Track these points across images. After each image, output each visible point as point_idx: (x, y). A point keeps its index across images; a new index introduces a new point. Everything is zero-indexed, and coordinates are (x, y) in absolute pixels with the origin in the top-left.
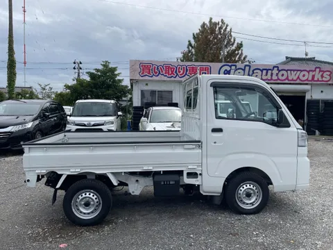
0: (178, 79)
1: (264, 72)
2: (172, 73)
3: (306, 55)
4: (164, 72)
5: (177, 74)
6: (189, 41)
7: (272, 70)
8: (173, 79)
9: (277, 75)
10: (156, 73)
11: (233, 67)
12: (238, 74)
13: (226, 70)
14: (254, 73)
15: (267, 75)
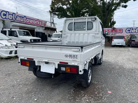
1: (21, 18)
3: (17, 13)
7: (24, 18)
9: (26, 20)
11: (7, 13)
12: (10, 17)
13: (4, 14)
14: (17, 18)
15: (22, 19)
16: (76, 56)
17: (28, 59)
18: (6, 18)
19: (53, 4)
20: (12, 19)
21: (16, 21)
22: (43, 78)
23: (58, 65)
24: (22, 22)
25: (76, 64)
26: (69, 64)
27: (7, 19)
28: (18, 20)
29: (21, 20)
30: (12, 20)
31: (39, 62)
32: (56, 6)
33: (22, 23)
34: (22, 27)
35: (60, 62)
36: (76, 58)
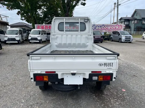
16: (111, 64)
17: (46, 72)
22: (67, 91)
23: (90, 75)
25: (111, 72)
26: (102, 72)
31: (63, 74)
35: (92, 72)
36: (111, 66)
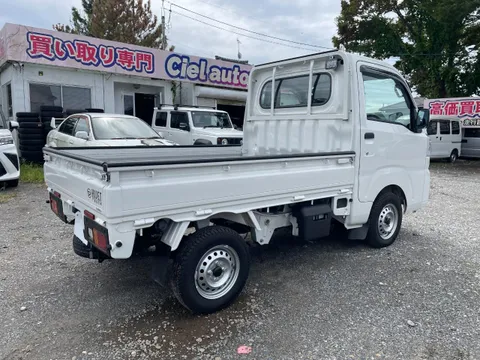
0: (100, 68)
1: (224, 71)
2: (91, 57)
3: (239, 56)
4: (76, 54)
5: (100, 61)
6: (74, 9)
7: (233, 70)
8: (92, 67)
9: (238, 78)
10: (61, 54)
11: (185, 60)
12: (192, 71)
13: (175, 63)
14: (211, 72)
15: (226, 76)
16: (99, 195)
18: (179, 76)
19: (348, 11)
20: (198, 77)
21: (208, 83)
23: (84, 218)
24: (226, 86)
25: (102, 222)
27: (182, 78)
28: (213, 79)
29: (224, 80)
30: (197, 82)
32: (358, 18)
33: (226, 88)
34: (224, 99)
35: (85, 211)
